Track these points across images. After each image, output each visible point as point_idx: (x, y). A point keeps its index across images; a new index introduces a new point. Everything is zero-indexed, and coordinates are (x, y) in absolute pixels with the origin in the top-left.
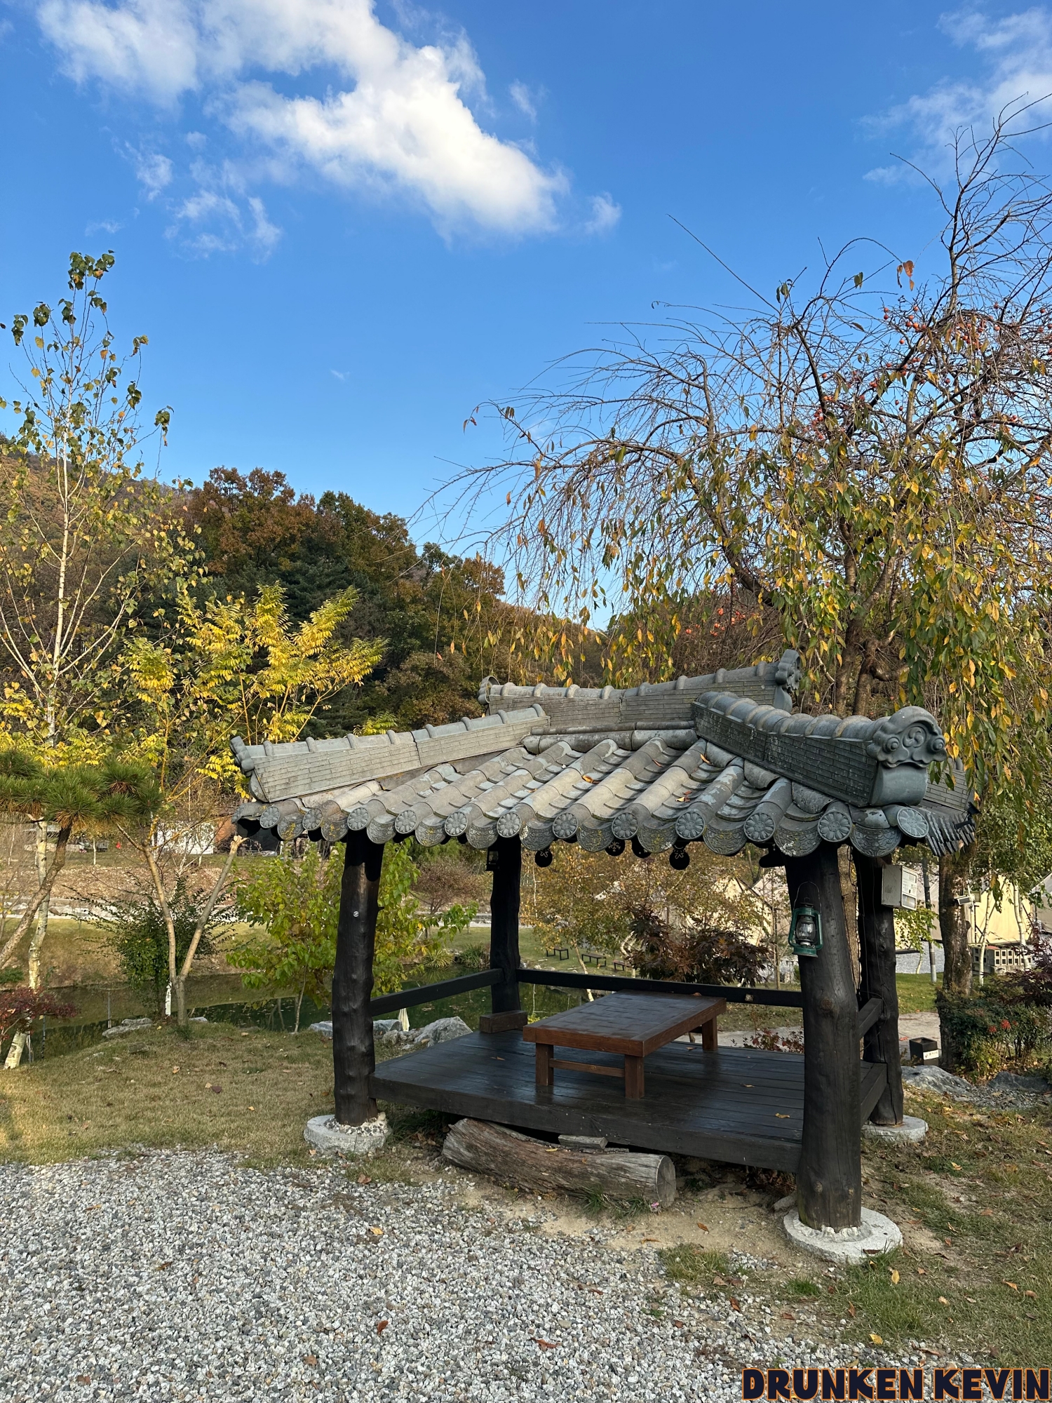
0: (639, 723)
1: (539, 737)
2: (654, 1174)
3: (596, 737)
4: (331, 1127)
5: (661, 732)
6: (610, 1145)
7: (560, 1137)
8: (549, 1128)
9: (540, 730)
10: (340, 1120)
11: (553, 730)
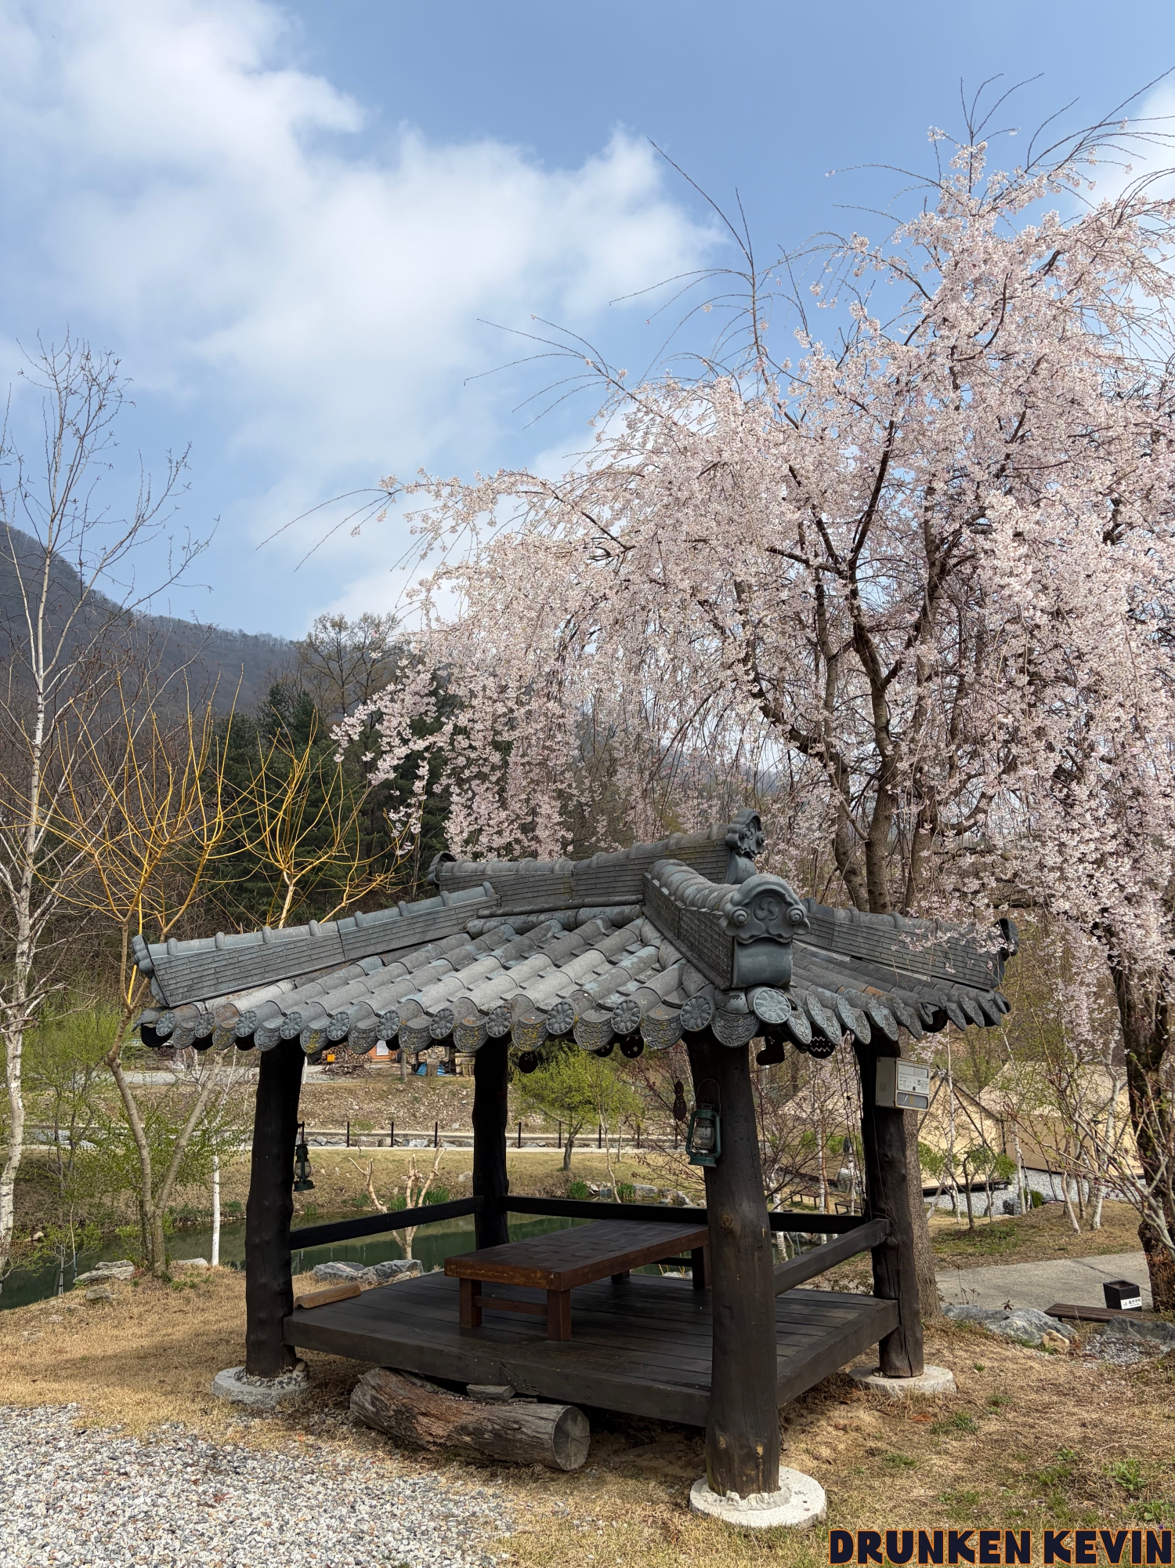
0: (588, 900)
1: (483, 920)
2: (550, 1428)
3: (542, 917)
4: (239, 1379)
5: (608, 909)
6: (517, 1395)
7: (470, 1387)
8: (457, 1377)
9: (486, 912)
10: (250, 1371)
11: (500, 912)
